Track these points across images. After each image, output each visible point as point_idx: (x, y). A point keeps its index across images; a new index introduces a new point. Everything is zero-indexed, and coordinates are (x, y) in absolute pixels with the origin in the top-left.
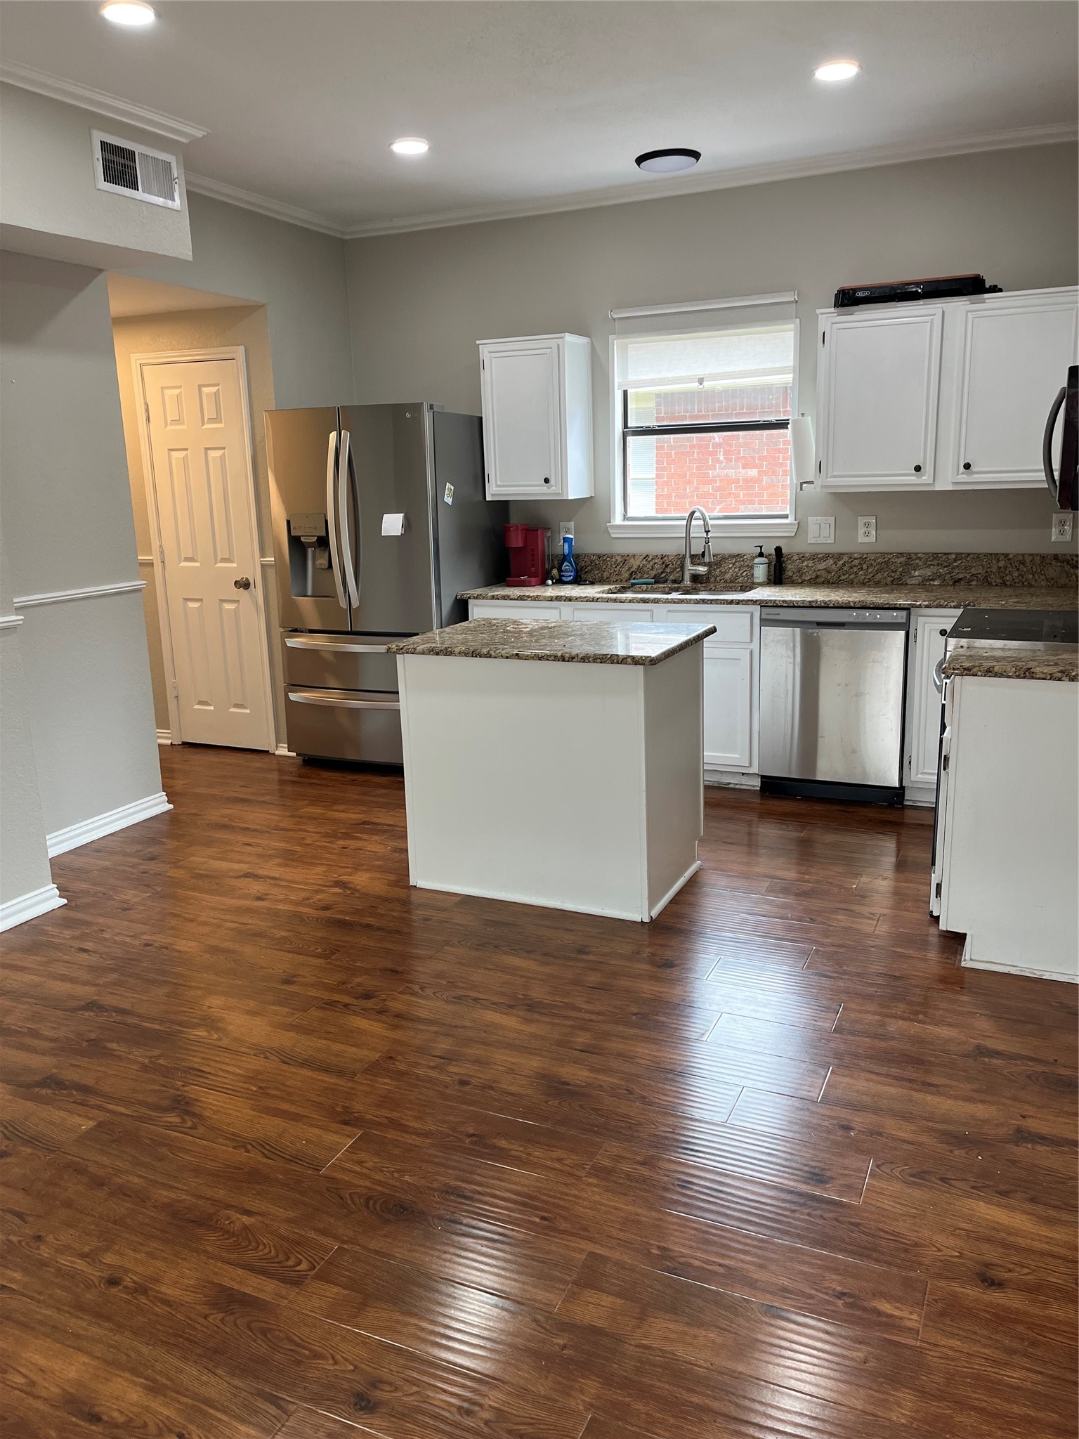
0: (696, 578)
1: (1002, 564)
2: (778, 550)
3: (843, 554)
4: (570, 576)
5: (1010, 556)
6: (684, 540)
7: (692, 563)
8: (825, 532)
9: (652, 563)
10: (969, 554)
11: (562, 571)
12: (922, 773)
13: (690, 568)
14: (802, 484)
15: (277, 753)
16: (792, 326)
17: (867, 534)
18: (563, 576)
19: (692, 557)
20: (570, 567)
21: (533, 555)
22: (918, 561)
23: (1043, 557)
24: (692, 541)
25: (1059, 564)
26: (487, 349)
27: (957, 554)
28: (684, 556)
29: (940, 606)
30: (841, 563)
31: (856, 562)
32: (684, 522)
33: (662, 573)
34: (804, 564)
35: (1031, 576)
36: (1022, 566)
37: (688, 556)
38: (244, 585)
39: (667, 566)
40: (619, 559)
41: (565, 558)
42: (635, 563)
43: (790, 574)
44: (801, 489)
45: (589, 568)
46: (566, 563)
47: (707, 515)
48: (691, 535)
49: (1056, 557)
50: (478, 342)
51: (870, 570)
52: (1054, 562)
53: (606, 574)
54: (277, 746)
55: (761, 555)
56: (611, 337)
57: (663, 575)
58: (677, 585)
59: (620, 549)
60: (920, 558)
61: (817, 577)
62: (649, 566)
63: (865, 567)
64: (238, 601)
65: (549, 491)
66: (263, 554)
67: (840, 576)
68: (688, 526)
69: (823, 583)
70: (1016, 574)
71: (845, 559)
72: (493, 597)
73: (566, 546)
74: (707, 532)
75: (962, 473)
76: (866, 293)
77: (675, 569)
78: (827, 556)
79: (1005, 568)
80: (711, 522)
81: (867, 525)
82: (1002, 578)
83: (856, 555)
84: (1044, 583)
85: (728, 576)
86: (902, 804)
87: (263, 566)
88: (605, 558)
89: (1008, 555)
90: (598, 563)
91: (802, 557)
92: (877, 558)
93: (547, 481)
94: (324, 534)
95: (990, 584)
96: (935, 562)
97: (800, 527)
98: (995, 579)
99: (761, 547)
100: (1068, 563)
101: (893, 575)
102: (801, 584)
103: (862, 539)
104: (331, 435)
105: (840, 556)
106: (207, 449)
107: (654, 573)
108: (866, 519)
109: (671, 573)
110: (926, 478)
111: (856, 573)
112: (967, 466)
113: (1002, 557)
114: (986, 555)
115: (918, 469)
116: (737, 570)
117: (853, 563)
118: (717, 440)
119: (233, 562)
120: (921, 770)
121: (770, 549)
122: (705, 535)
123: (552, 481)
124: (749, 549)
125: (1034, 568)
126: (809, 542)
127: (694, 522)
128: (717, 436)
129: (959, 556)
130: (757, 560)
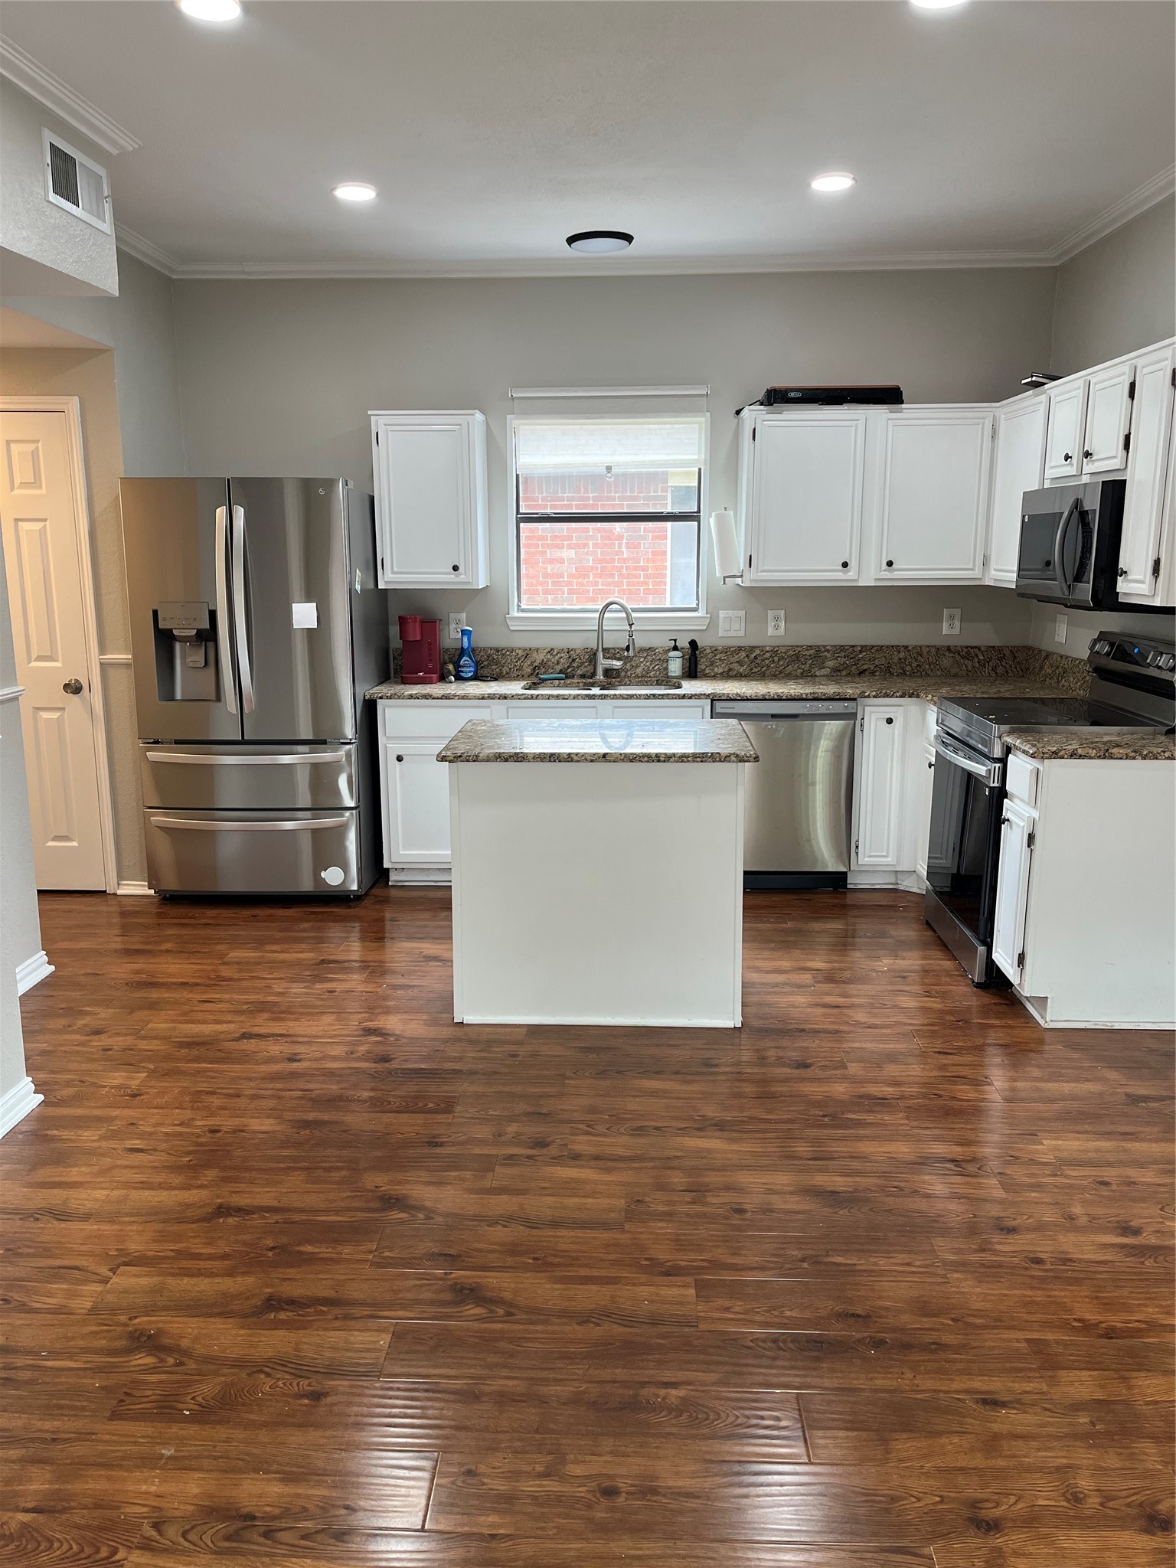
0: (607, 672)
1: (902, 655)
2: (693, 643)
3: (755, 647)
4: (470, 672)
5: (910, 648)
6: (596, 633)
7: (604, 658)
8: (736, 626)
9: (557, 657)
10: (873, 647)
11: (460, 667)
12: (869, 856)
13: (603, 663)
14: (725, 578)
15: (119, 892)
16: (704, 419)
17: (776, 627)
18: (462, 672)
19: (604, 650)
20: (470, 662)
21: (430, 649)
22: (826, 654)
23: (938, 649)
24: (604, 633)
25: (951, 655)
26: (381, 421)
27: (862, 646)
28: (597, 650)
29: (887, 696)
30: (753, 656)
31: (768, 655)
32: (597, 615)
33: (569, 667)
34: (717, 657)
35: (927, 667)
36: (919, 657)
37: (600, 649)
38: (74, 688)
39: (574, 660)
40: (520, 653)
41: (462, 652)
42: (539, 658)
43: (703, 667)
44: (724, 583)
45: (486, 663)
46: (465, 658)
47: (629, 607)
48: (604, 628)
49: (949, 649)
50: (369, 412)
51: (781, 663)
52: (947, 653)
53: (505, 670)
54: (119, 884)
55: (675, 648)
56: (509, 417)
57: (569, 670)
58: (588, 679)
59: (519, 642)
60: (828, 651)
61: (730, 670)
62: (554, 660)
63: (776, 659)
64: (64, 709)
65: (457, 580)
66: (102, 649)
67: (752, 669)
68: (601, 619)
69: (735, 676)
70: (914, 665)
71: (757, 652)
72: (411, 697)
73: (465, 639)
74: (630, 625)
75: (885, 570)
76: (799, 395)
77: (583, 663)
78: (740, 649)
79: (905, 660)
80: (634, 615)
81: (776, 618)
82: (902, 668)
83: (767, 648)
84: (939, 673)
85: (639, 670)
86: (846, 888)
87: (103, 665)
88: (504, 652)
89: (907, 647)
90: (495, 657)
91: (715, 651)
92: (788, 651)
93: (455, 568)
94: (207, 626)
95: (892, 674)
96: (842, 654)
97: (713, 621)
98: (896, 670)
99: (675, 640)
100: (959, 654)
101: (803, 667)
102: (714, 677)
103: (770, 632)
104: (218, 510)
105: (752, 648)
106: (17, 520)
107: (559, 668)
108: (776, 612)
109: (578, 667)
110: (851, 574)
111: (768, 666)
112: (890, 564)
113: (902, 649)
114: (888, 647)
115: (845, 565)
116: (648, 664)
117: (765, 656)
118: (618, 530)
119: (57, 661)
120: (867, 854)
121: (684, 643)
122: (628, 628)
123: (461, 569)
124: (662, 642)
125: (930, 659)
126: (720, 635)
127: (607, 615)
128: (618, 527)
129: (864, 648)
130: (673, 654)
